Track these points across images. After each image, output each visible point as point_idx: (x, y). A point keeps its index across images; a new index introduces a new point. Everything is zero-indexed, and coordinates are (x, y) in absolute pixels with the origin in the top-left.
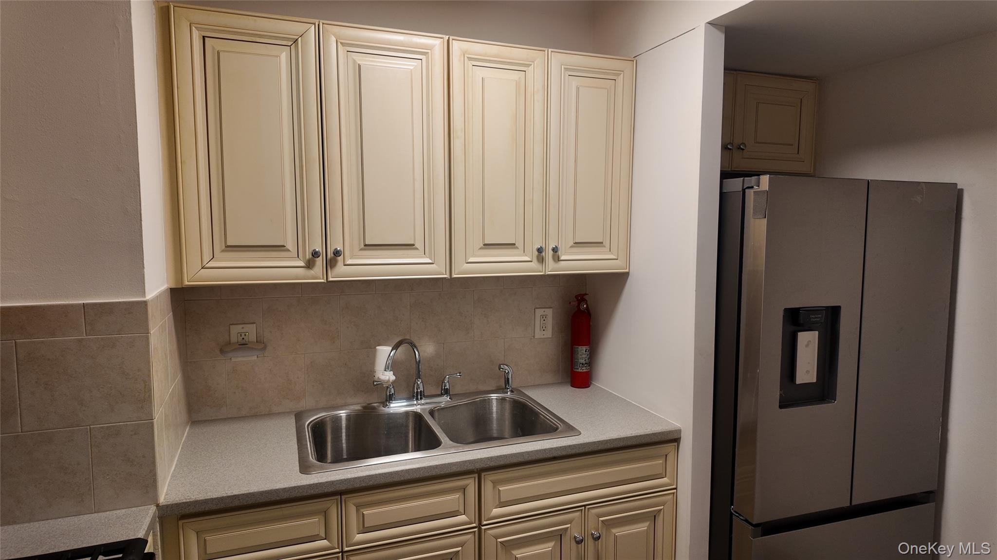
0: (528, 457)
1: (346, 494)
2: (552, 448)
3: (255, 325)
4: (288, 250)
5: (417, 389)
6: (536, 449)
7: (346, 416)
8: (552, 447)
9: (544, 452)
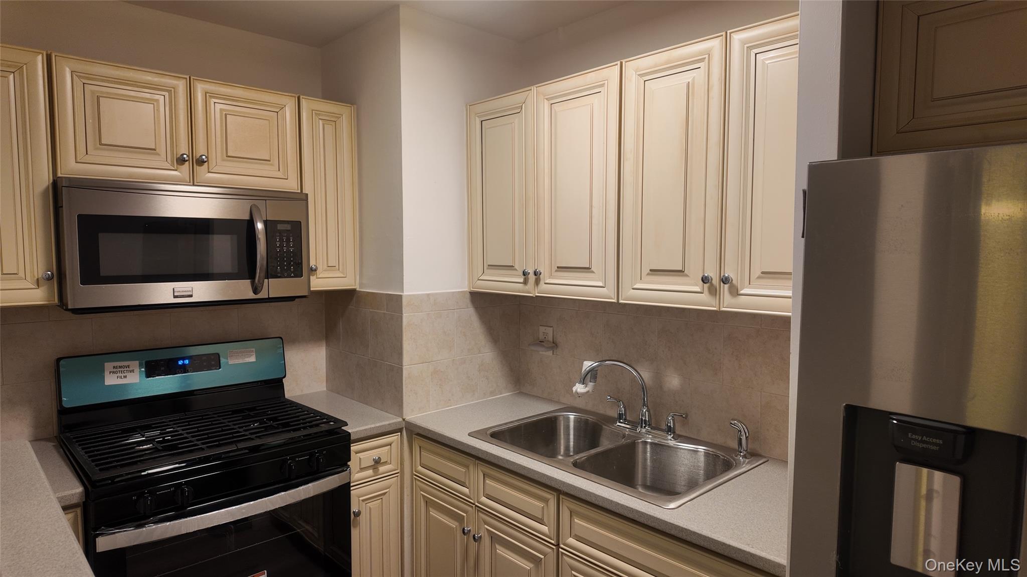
0: (595, 500)
1: (480, 461)
2: (618, 503)
3: (552, 328)
4: (516, 270)
5: (642, 416)
6: (603, 496)
7: (574, 417)
8: (620, 502)
9: (610, 503)
